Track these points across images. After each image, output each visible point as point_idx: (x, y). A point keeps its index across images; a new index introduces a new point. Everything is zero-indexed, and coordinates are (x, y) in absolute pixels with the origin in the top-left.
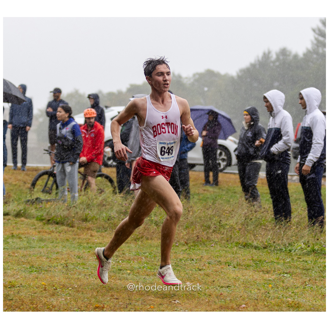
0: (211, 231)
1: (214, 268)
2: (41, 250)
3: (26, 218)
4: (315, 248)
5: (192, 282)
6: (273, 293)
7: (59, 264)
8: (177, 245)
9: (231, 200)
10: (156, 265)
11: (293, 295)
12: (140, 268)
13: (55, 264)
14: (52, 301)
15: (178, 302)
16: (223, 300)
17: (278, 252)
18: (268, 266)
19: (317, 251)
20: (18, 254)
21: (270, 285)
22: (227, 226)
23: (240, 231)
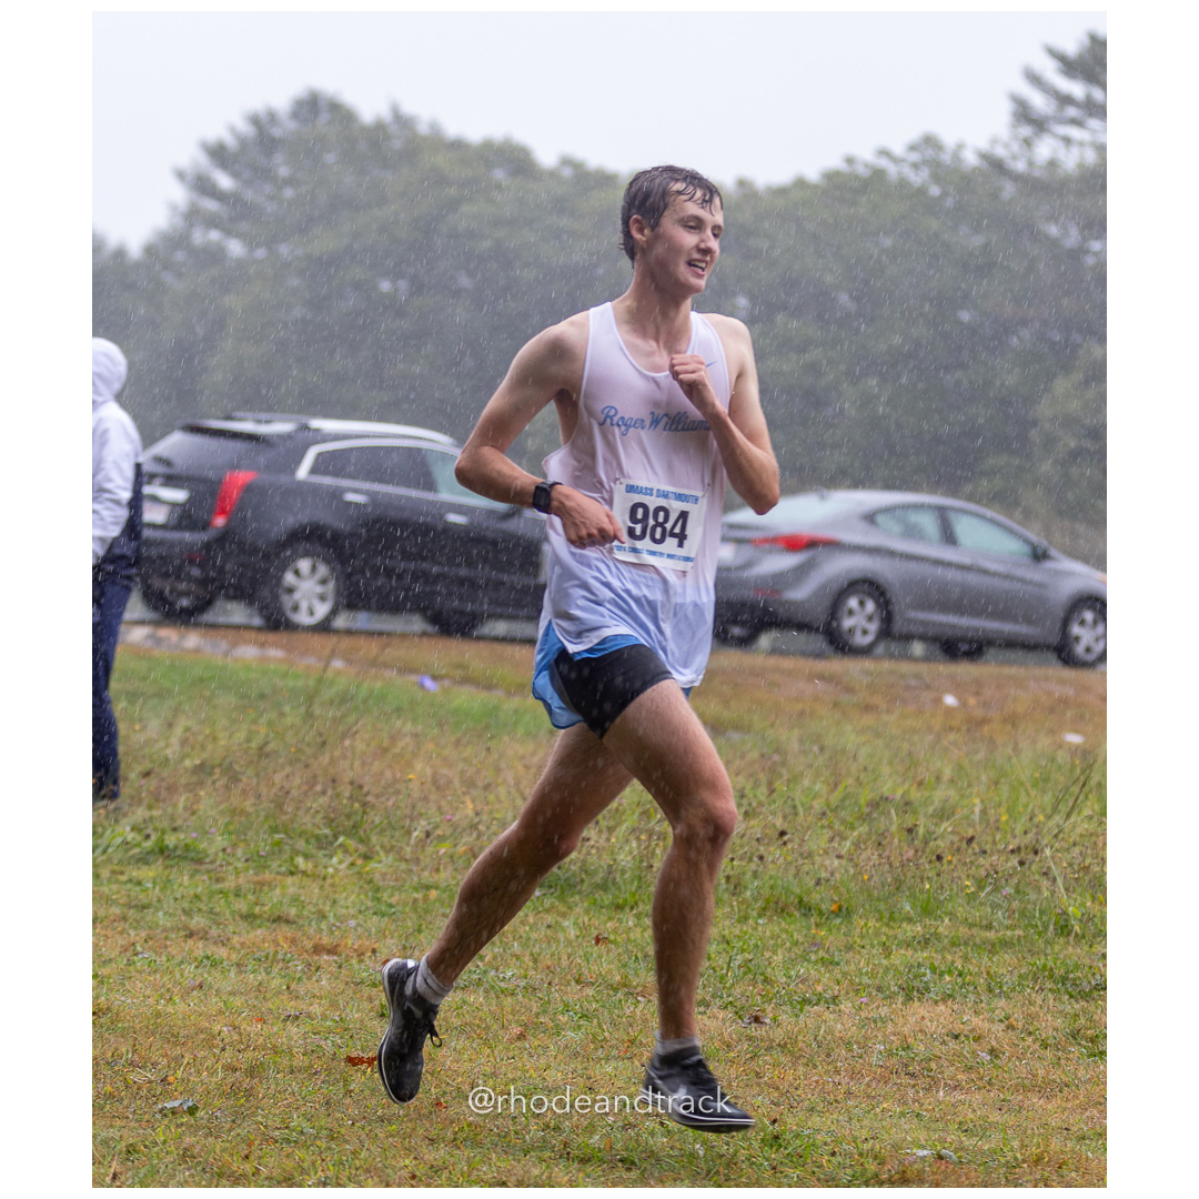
4: (166, 843)
19: (174, 851)
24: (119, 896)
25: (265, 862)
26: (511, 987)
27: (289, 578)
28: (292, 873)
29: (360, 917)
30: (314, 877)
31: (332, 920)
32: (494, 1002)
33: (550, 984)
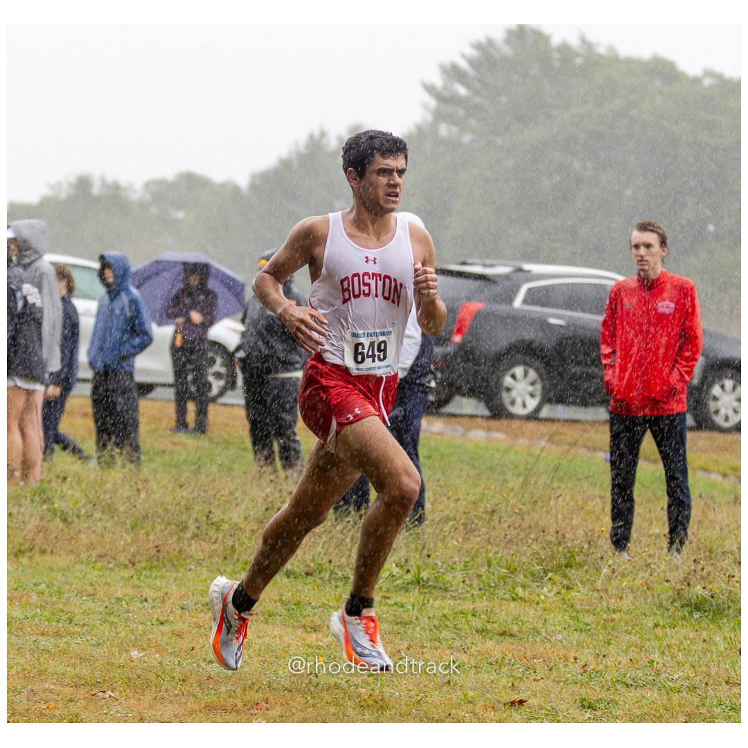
0: (189, 535)
1: (195, 619)
4: (421, 576)
5: (144, 650)
6: (326, 676)
8: (111, 566)
9: (236, 466)
10: (63, 611)
11: (371, 680)
12: (26, 618)
15: (110, 696)
16: (212, 692)
17: (339, 583)
18: (315, 614)
19: (427, 582)
22: (224, 525)
23: (254, 537)
24: (388, 615)
25: (494, 591)
26: (677, 686)
27: (508, 380)
28: (514, 599)
29: (565, 632)
30: (531, 602)
31: (544, 634)
32: (665, 697)
33: (706, 684)
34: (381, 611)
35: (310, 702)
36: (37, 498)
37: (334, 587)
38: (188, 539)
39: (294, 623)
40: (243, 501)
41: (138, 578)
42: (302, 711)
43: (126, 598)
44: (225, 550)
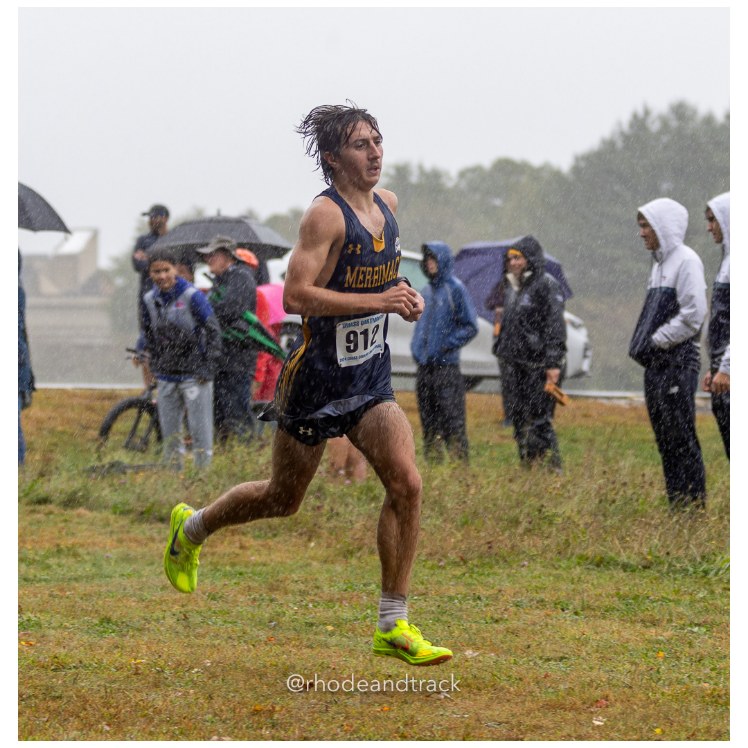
0: (520, 530)
1: (530, 617)
2: (125, 582)
3: (90, 509)
5: (478, 649)
6: (666, 671)
7: (168, 614)
8: (442, 564)
11: (713, 674)
12: (357, 619)
13: (159, 614)
14: (154, 700)
15: (446, 697)
16: (550, 690)
17: (677, 575)
18: (654, 607)
20: (73, 592)
21: (660, 652)
22: (557, 519)
23: (588, 530)
34: (723, 603)
35: (652, 698)
36: (364, 498)
37: (672, 580)
38: (521, 535)
39: (633, 618)
40: (575, 494)
41: (471, 576)
42: (643, 707)
43: (459, 596)
44: (558, 544)
